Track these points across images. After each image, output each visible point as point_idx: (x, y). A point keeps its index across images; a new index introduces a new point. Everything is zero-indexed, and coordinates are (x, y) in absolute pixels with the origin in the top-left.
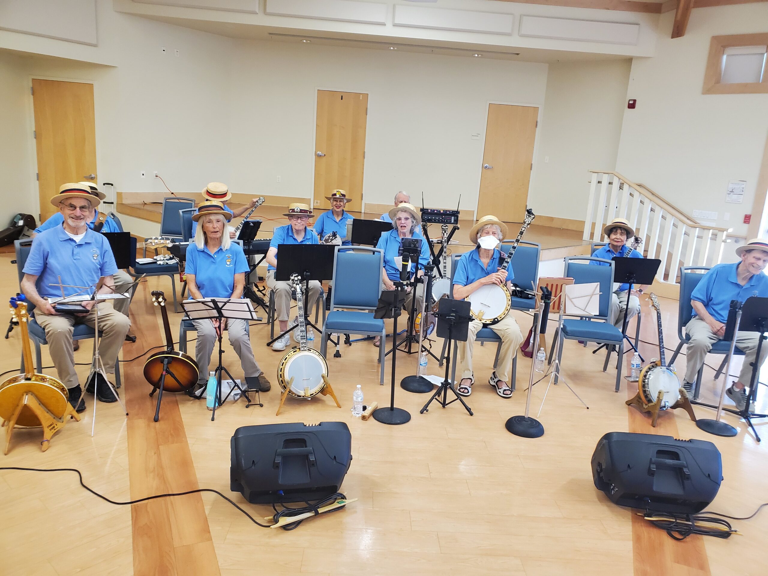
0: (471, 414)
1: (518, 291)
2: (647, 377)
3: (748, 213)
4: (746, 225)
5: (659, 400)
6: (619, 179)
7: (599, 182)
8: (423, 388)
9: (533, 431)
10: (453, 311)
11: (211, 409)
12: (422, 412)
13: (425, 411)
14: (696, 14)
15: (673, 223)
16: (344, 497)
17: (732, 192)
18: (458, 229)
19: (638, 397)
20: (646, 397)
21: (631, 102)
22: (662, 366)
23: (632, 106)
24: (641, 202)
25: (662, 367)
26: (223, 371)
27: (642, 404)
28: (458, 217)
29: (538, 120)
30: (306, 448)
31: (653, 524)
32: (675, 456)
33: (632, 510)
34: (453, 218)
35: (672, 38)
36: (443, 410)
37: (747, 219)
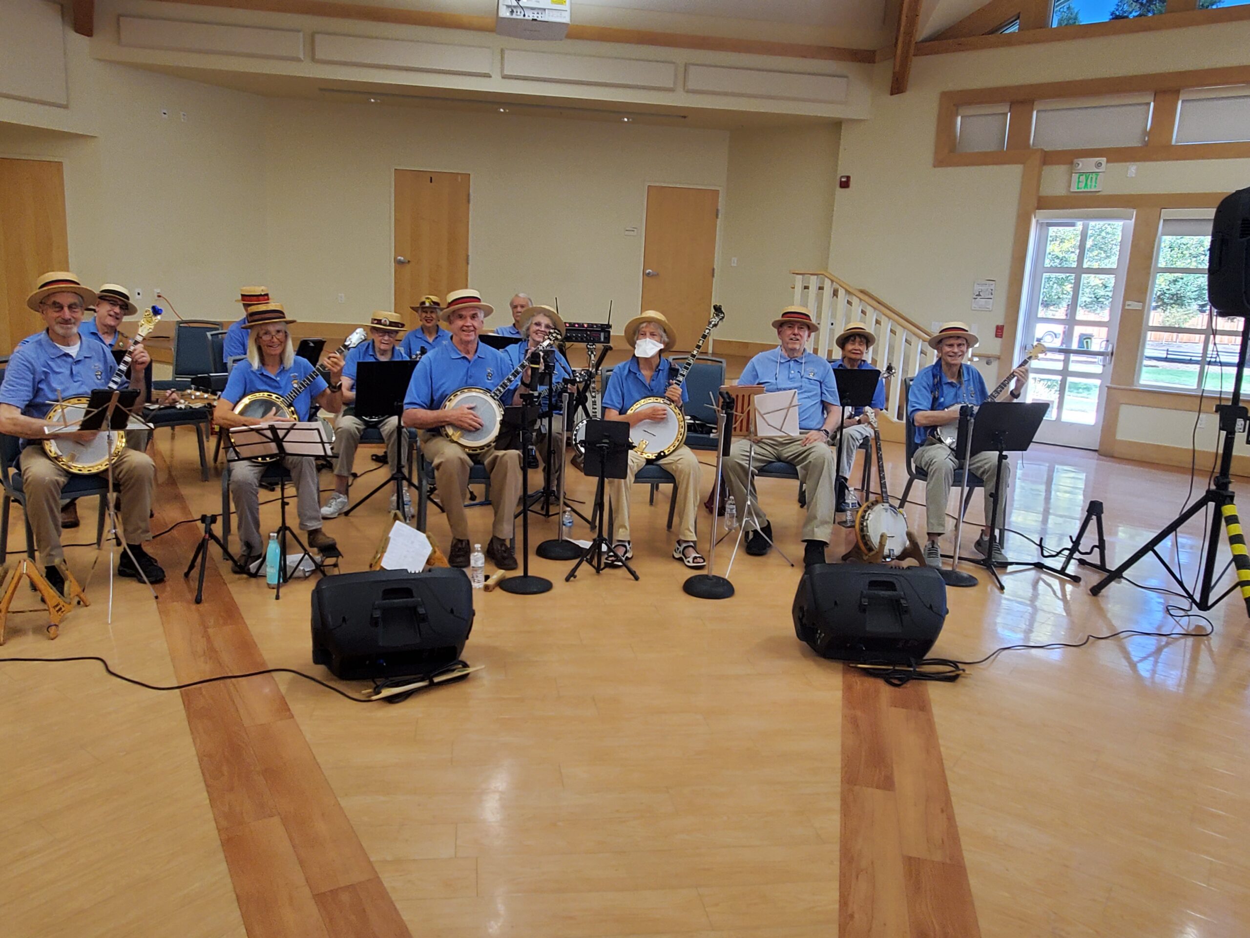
0: (637, 578)
1: (697, 424)
2: (866, 517)
3: (1001, 324)
4: (1000, 339)
5: (882, 545)
6: (832, 281)
7: (806, 288)
8: (570, 554)
9: (720, 590)
10: (606, 436)
11: (272, 586)
12: (567, 580)
13: (572, 578)
14: (918, 64)
15: (906, 340)
16: (465, 665)
17: (979, 295)
18: (611, 348)
19: (857, 546)
20: (866, 544)
21: (843, 180)
22: (884, 502)
23: (845, 184)
24: (863, 312)
25: (885, 504)
26: (288, 532)
27: (862, 556)
28: (609, 332)
29: (720, 208)
30: (413, 599)
31: (867, 673)
32: (890, 586)
33: (844, 663)
34: (602, 335)
35: (892, 94)
36: (596, 577)
37: (999, 331)
